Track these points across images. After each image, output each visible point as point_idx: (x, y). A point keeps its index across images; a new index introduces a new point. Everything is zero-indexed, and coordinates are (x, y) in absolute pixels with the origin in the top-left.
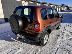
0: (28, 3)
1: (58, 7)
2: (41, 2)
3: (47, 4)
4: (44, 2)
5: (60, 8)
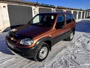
0: (39, 8)
1: (82, 12)
2: (56, 7)
3: (65, 9)
4: (61, 7)
5: (85, 14)
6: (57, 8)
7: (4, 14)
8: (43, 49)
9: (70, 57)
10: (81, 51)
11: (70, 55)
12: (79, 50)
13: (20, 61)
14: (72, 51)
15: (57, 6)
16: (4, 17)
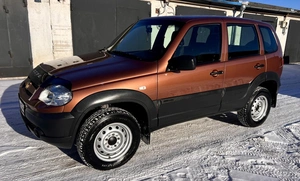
0: (177, 8)
3: (285, 14)
6: (247, 9)
7: (59, 21)
8: (114, 129)
9: (210, 176)
10: (268, 164)
11: (215, 168)
12: (263, 160)
13: (46, 157)
14: (234, 159)
15: (247, 3)
16: (58, 32)
